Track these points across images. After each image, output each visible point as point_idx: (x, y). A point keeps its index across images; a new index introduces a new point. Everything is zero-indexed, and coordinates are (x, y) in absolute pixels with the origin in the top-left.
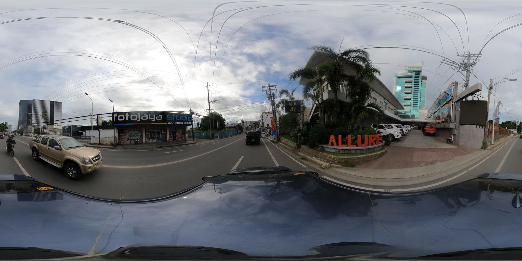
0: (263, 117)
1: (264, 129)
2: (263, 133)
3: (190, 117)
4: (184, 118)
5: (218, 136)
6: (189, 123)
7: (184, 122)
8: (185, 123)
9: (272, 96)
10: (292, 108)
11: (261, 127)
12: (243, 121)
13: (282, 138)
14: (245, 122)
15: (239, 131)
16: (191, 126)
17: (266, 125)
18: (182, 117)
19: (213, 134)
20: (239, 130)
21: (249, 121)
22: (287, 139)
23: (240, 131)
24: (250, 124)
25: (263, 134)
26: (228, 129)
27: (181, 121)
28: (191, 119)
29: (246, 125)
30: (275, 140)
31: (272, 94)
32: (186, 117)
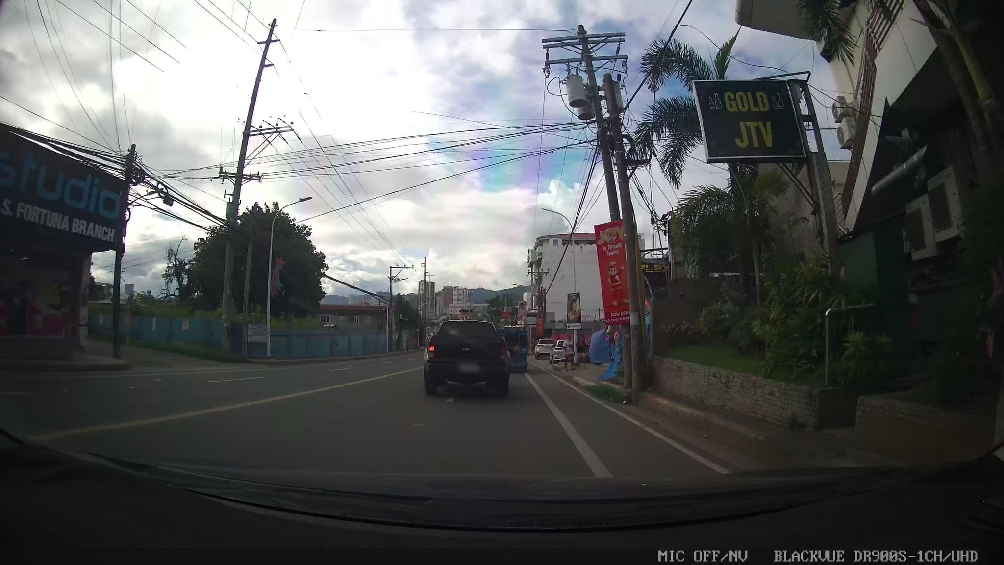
0: (540, 260)
1: (548, 332)
2: (538, 349)
3: (112, 195)
4: (77, 194)
5: (265, 345)
6: (99, 232)
7: (73, 213)
8: (80, 226)
9: (601, 93)
10: (748, 129)
11: (530, 315)
12: (426, 286)
13: (678, 362)
14: (438, 289)
15: (400, 336)
16: (112, 253)
17: (557, 310)
18: (74, 182)
19: (236, 332)
20: (399, 330)
21: (461, 286)
22: (714, 369)
23: (405, 336)
24: (467, 305)
25: (540, 356)
26: (342, 318)
27: (59, 207)
28: (117, 207)
29: (446, 305)
30: (616, 387)
31: (600, 82)
32: (91, 189)
